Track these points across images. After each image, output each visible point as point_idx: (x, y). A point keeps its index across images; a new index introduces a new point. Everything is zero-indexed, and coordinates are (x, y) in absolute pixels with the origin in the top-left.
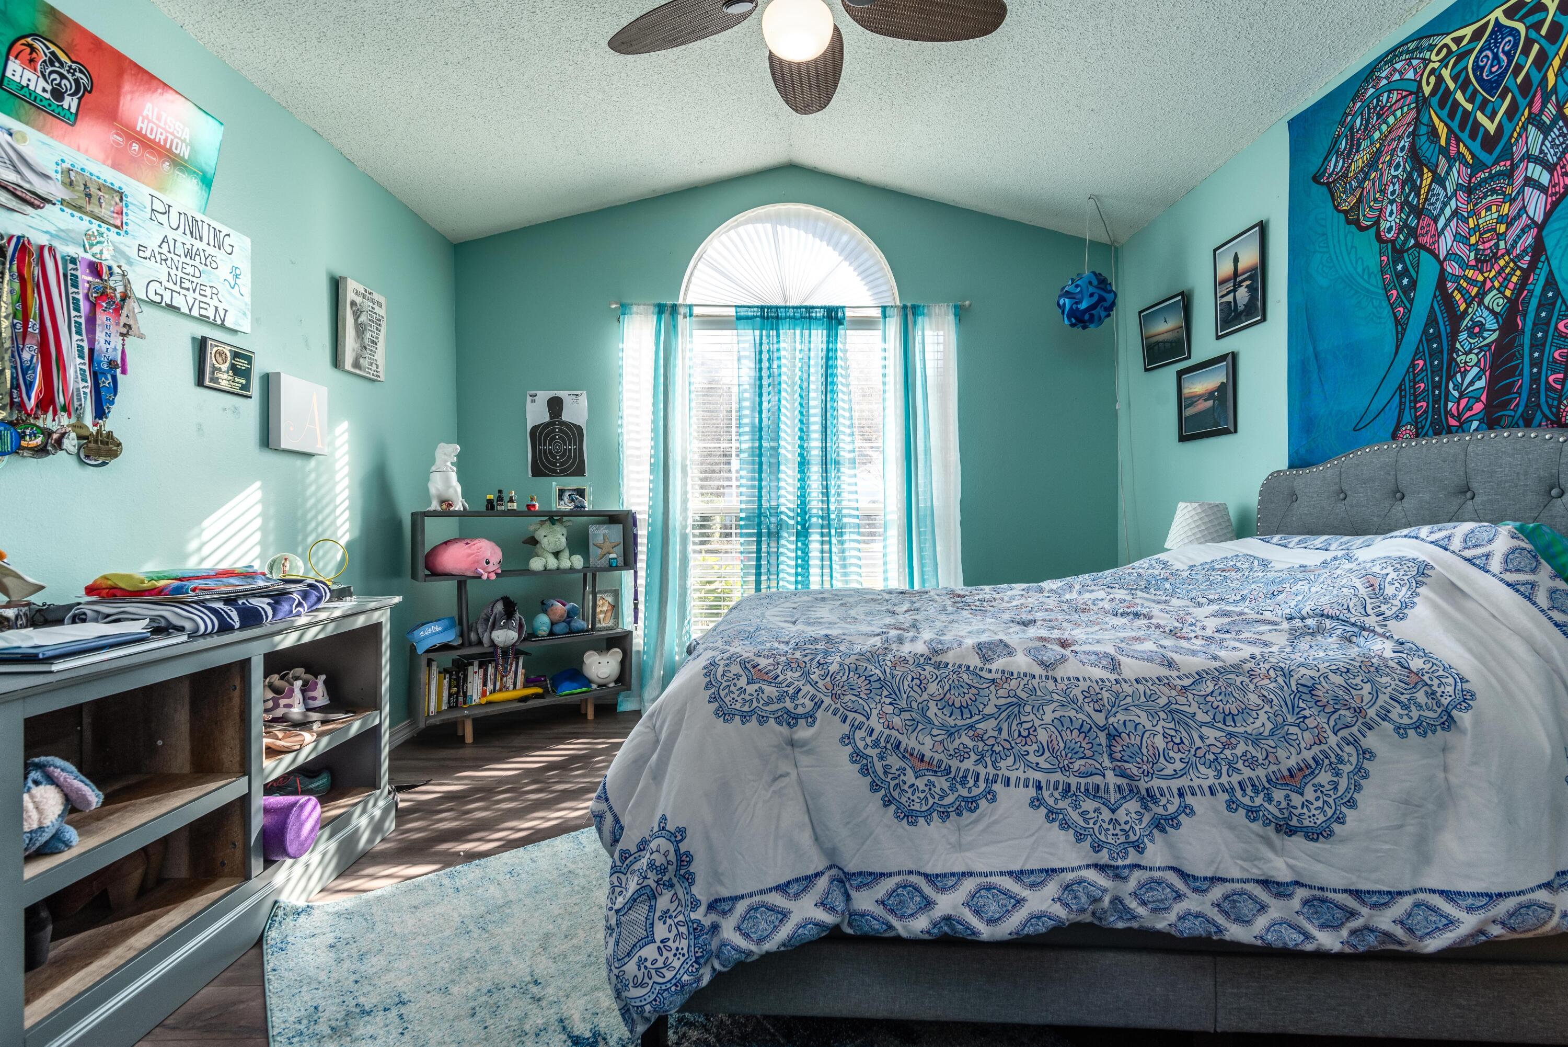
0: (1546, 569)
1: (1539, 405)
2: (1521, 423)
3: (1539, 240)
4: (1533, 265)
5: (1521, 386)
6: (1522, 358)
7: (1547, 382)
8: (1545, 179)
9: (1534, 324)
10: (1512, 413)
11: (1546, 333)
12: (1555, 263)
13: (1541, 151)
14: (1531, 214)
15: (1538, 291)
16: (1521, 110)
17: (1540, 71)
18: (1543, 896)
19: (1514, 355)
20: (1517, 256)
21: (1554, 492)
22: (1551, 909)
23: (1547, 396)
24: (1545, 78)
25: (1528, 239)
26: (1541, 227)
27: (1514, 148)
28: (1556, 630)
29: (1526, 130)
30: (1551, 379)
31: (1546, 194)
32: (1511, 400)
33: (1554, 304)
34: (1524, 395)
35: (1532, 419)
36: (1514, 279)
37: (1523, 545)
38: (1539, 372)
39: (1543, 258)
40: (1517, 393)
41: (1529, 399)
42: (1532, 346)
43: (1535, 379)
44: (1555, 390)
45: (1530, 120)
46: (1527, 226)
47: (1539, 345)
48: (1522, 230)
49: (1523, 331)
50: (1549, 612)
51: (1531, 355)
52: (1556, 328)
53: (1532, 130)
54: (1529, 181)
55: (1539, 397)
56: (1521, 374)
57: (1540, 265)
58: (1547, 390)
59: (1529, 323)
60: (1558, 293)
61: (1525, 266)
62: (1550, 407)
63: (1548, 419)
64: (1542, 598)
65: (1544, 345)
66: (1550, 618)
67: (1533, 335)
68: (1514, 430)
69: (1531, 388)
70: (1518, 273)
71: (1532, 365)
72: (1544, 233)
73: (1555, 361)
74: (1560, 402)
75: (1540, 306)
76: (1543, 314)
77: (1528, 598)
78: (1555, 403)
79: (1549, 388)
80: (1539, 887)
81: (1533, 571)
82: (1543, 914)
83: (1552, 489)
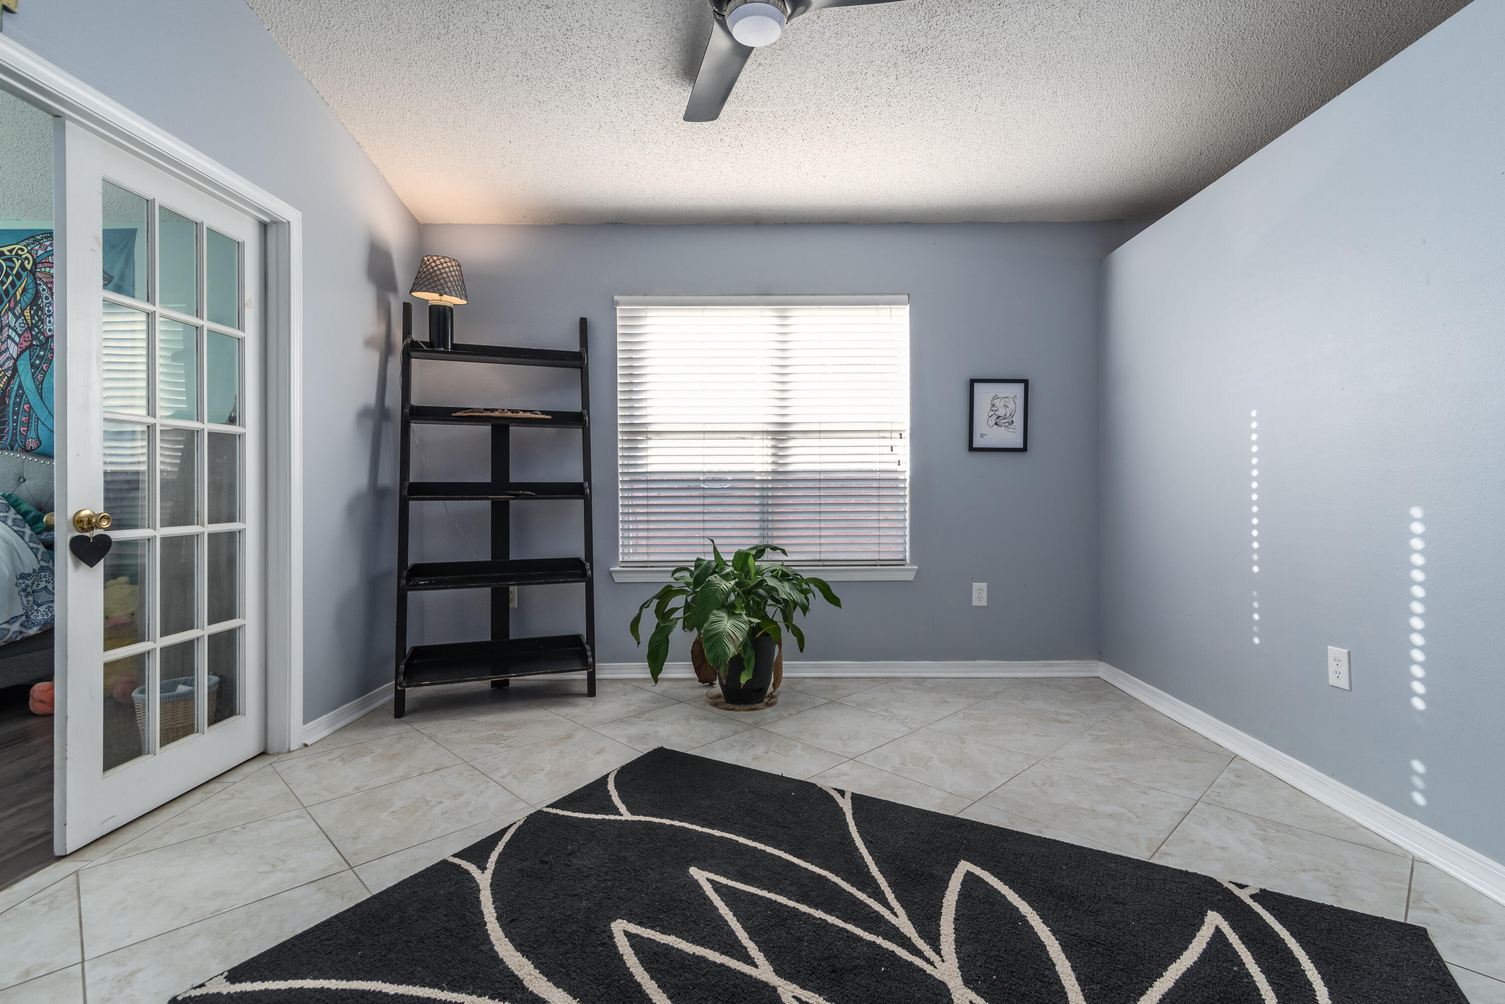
0: (13, 511)
1: (17, 440)
2: (9, 447)
3: (15, 365)
4: (10, 379)
5: (8, 430)
6: (9, 416)
7: (20, 431)
8: (17, 339)
9: (14, 404)
10: (5, 443)
11: (19, 408)
12: (22, 379)
13: (15, 326)
14: (11, 353)
15: (15, 388)
16: (5, 302)
17: (13, 289)
18: (5, 626)
19: (5, 415)
20: (5, 370)
21: (21, 480)
22: (9, 630)
23: (20, 437)
24: (15, 293)
25: (10, 364)
26: (16, 360)
27: (3, 319)
28: (15, 533)
29: (8, 313)
30: (22, 429)
31: (18, 346)
32: (3, 437)
33: (22, 397)
34: (10, 435)
35: (14, 447)
36: (4, 380)
37: (3, 501)
38: (17, 425)
39: (17, 374)
40: (6, 433)
41: (12, 437)
42: (13, 413)
43: (15, 428)
44: (24, 435)
45: (9, 309)
46: (9, 357)
47: (15, 413)
48: (8, 358)
49: (9, 405)
50: (13, 527)
51: (13, 417)
52: (23, 407)
53: (10, 314)
54: (9, 337)
55: (16, 437)
56: (8, 425)
57: (16, 377)
58: (20, 434)
59: (12, 403)
60: (24, 392)
61: (9, 376)
62: (22, 442)
63: (21, 447)
64: (10, 522)
65: (18, 413)
66: (13, 529)
67: (14, 409)
68: (3, 451)
69: (13, 433)
70: (6, 377)
71: (14, 422)
72: (17, 363)
73: (23, 422)
74: (26, 441)
75: (16, 395)
76: (18, 400)
77: (4, 522)
78: (24, 440)
79: (21, 434)
80: (4, 623)
81: (7, 512)
82: (5, 632)
83: (20, 478)
